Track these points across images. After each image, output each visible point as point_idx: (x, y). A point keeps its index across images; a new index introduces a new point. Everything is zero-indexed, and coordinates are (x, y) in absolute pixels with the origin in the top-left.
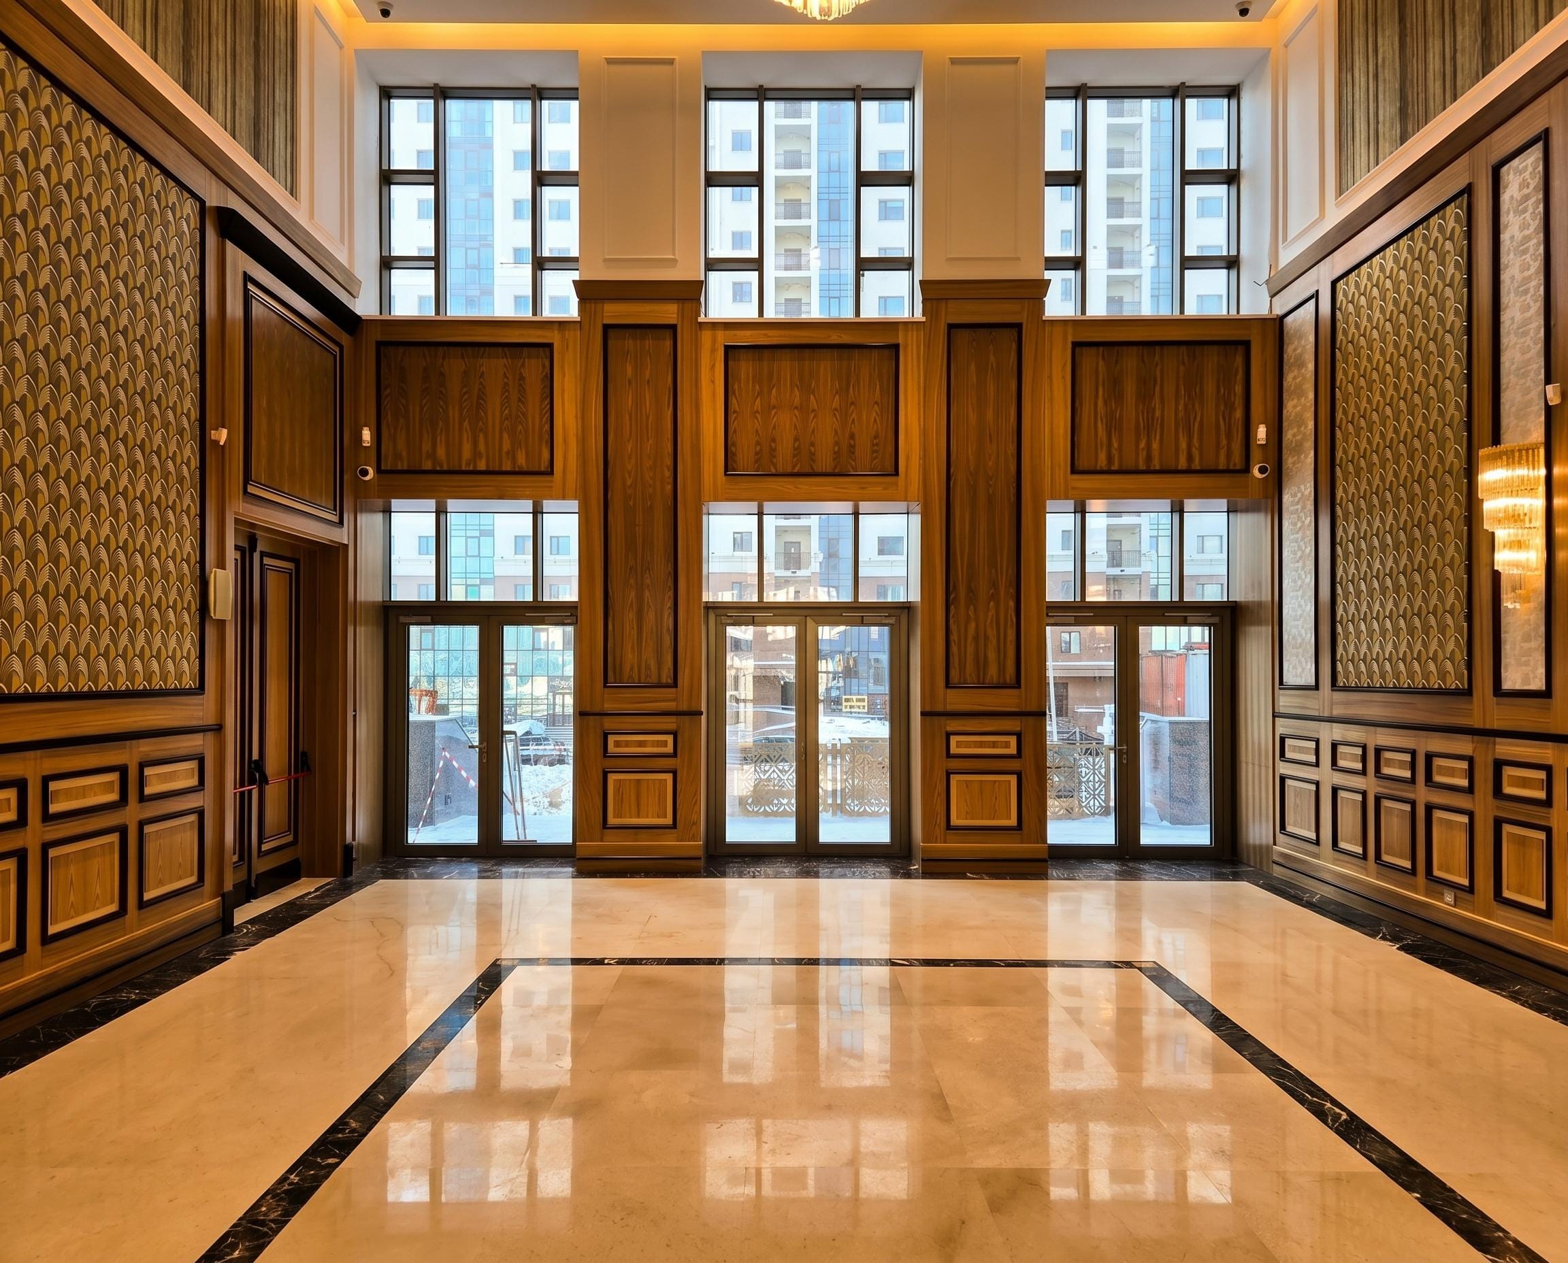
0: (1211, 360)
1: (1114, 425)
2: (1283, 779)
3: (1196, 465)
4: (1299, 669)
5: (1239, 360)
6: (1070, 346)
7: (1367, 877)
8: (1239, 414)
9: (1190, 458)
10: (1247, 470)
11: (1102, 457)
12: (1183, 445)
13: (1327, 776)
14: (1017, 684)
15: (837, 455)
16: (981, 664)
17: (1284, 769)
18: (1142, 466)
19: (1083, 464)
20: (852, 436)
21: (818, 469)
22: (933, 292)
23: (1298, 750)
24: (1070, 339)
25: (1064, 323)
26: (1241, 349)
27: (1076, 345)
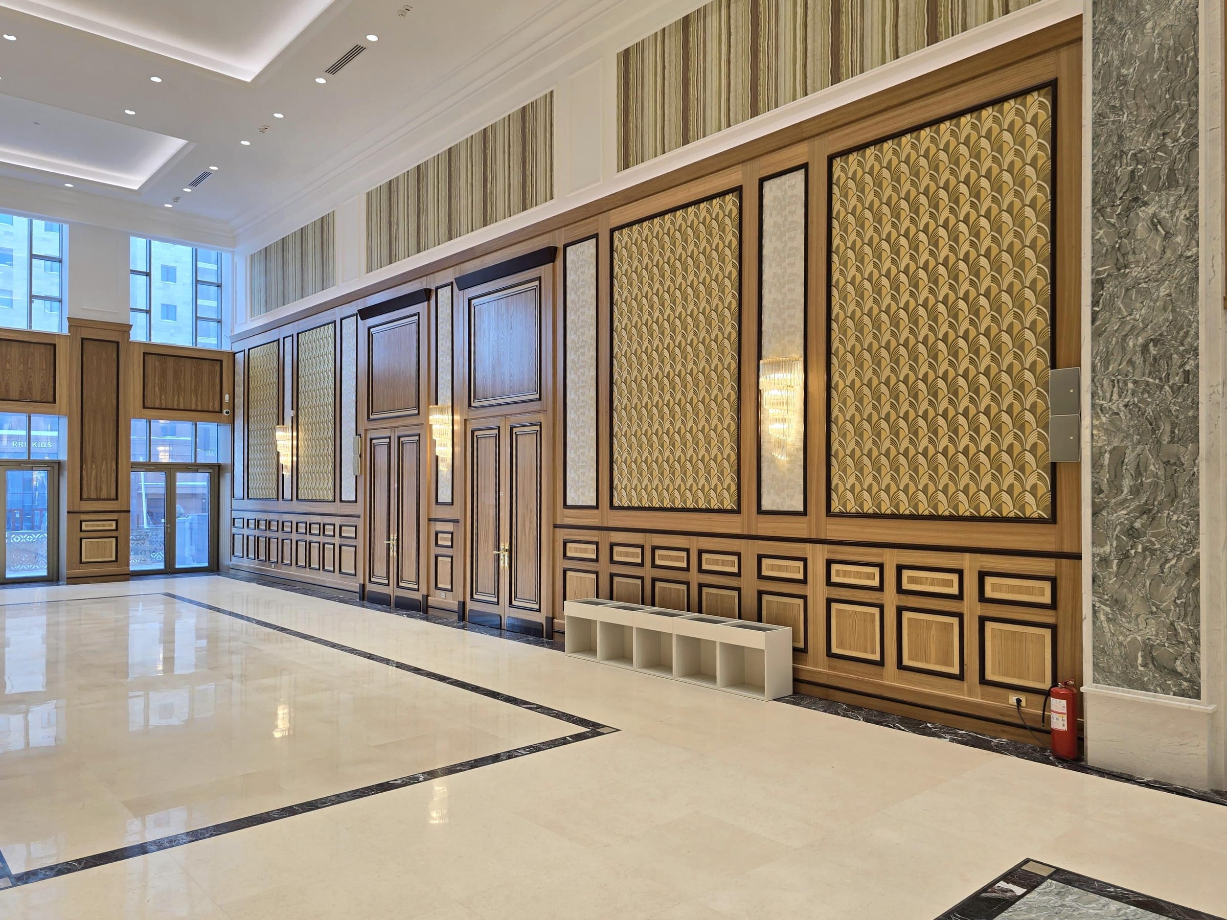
0: (206, 366)
1: (163, 389)
2: (234, 535)
3: (199, 408)
4: (239, 492)
5: (218, 368)
6: (142, 354)
7: (254, 564)
8: (218, 388)
9: (197, 405)
10: (221, 412)
11: (158, 402)
12: (194, 400)
13: (246, 532)
14: (117, 499)
15: (21, 392)
16: (98, 489)
17: (234, 530)
18: (175, 407)
19: (148, 404)
20: (30, 383)
21: (11, 398)
22: (74, 324)
23: (238, 523)
24: (142, 351)
25: (140, 344)
26: (219, 362)
27: (144, 354)
